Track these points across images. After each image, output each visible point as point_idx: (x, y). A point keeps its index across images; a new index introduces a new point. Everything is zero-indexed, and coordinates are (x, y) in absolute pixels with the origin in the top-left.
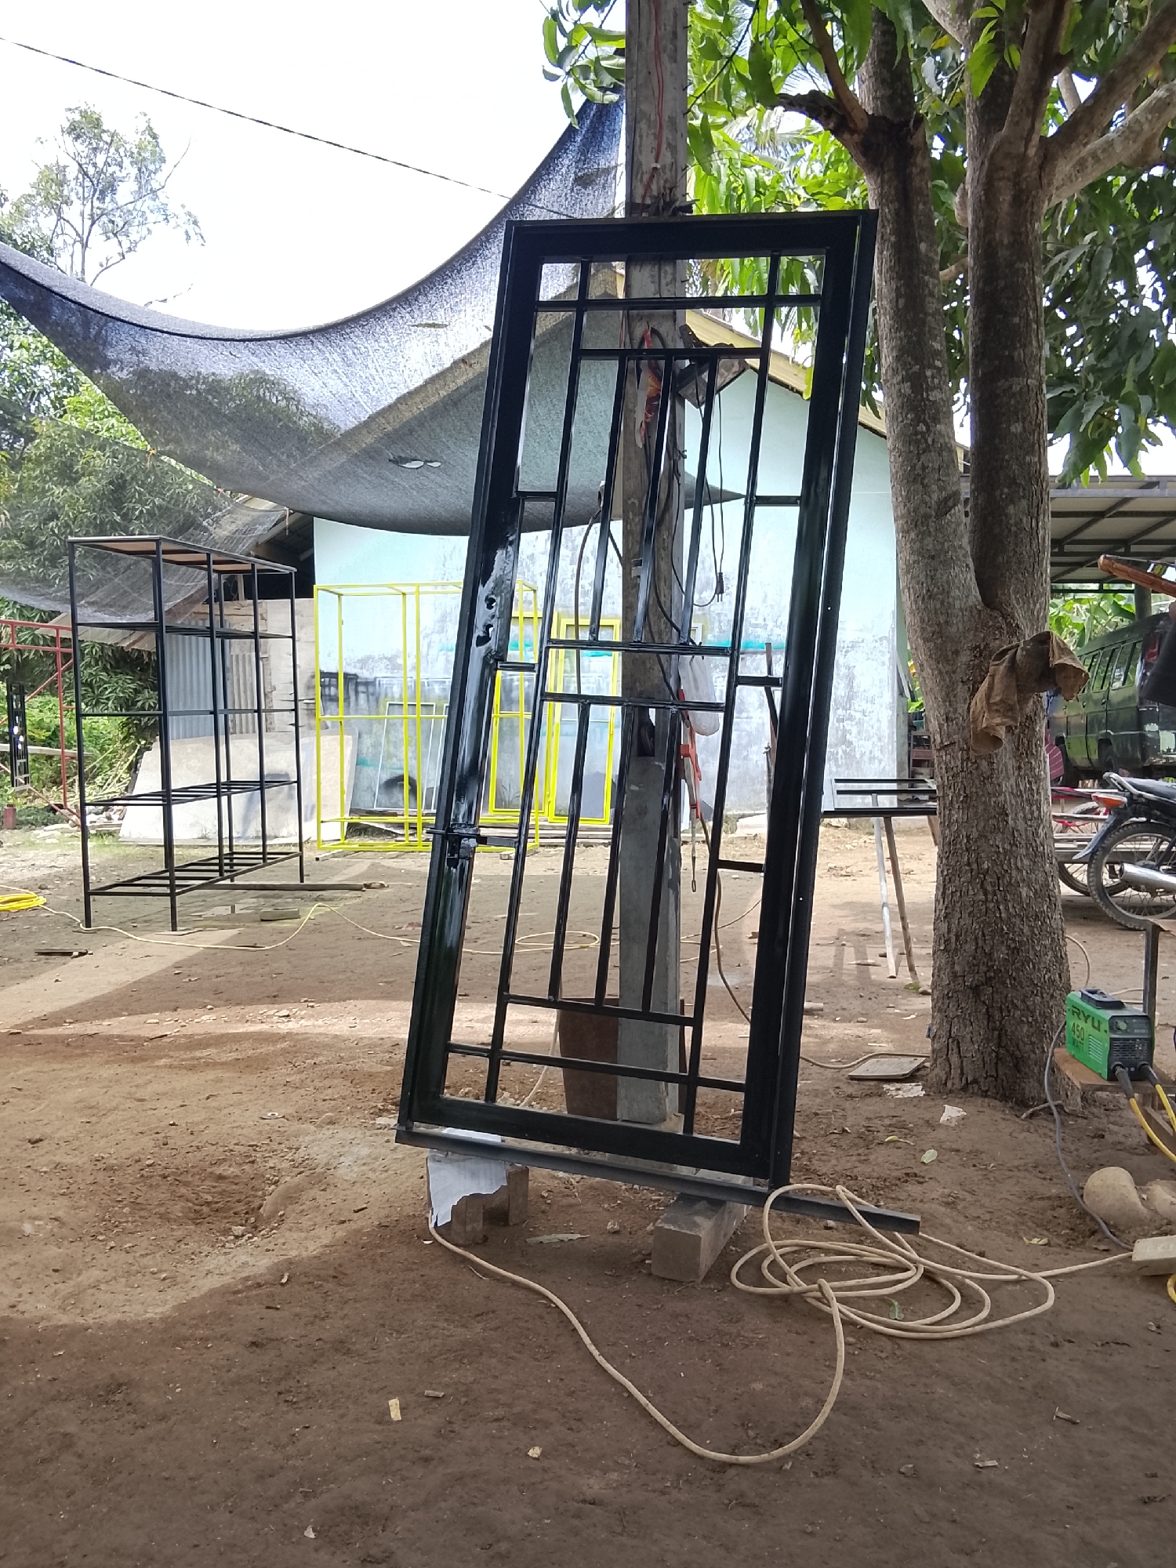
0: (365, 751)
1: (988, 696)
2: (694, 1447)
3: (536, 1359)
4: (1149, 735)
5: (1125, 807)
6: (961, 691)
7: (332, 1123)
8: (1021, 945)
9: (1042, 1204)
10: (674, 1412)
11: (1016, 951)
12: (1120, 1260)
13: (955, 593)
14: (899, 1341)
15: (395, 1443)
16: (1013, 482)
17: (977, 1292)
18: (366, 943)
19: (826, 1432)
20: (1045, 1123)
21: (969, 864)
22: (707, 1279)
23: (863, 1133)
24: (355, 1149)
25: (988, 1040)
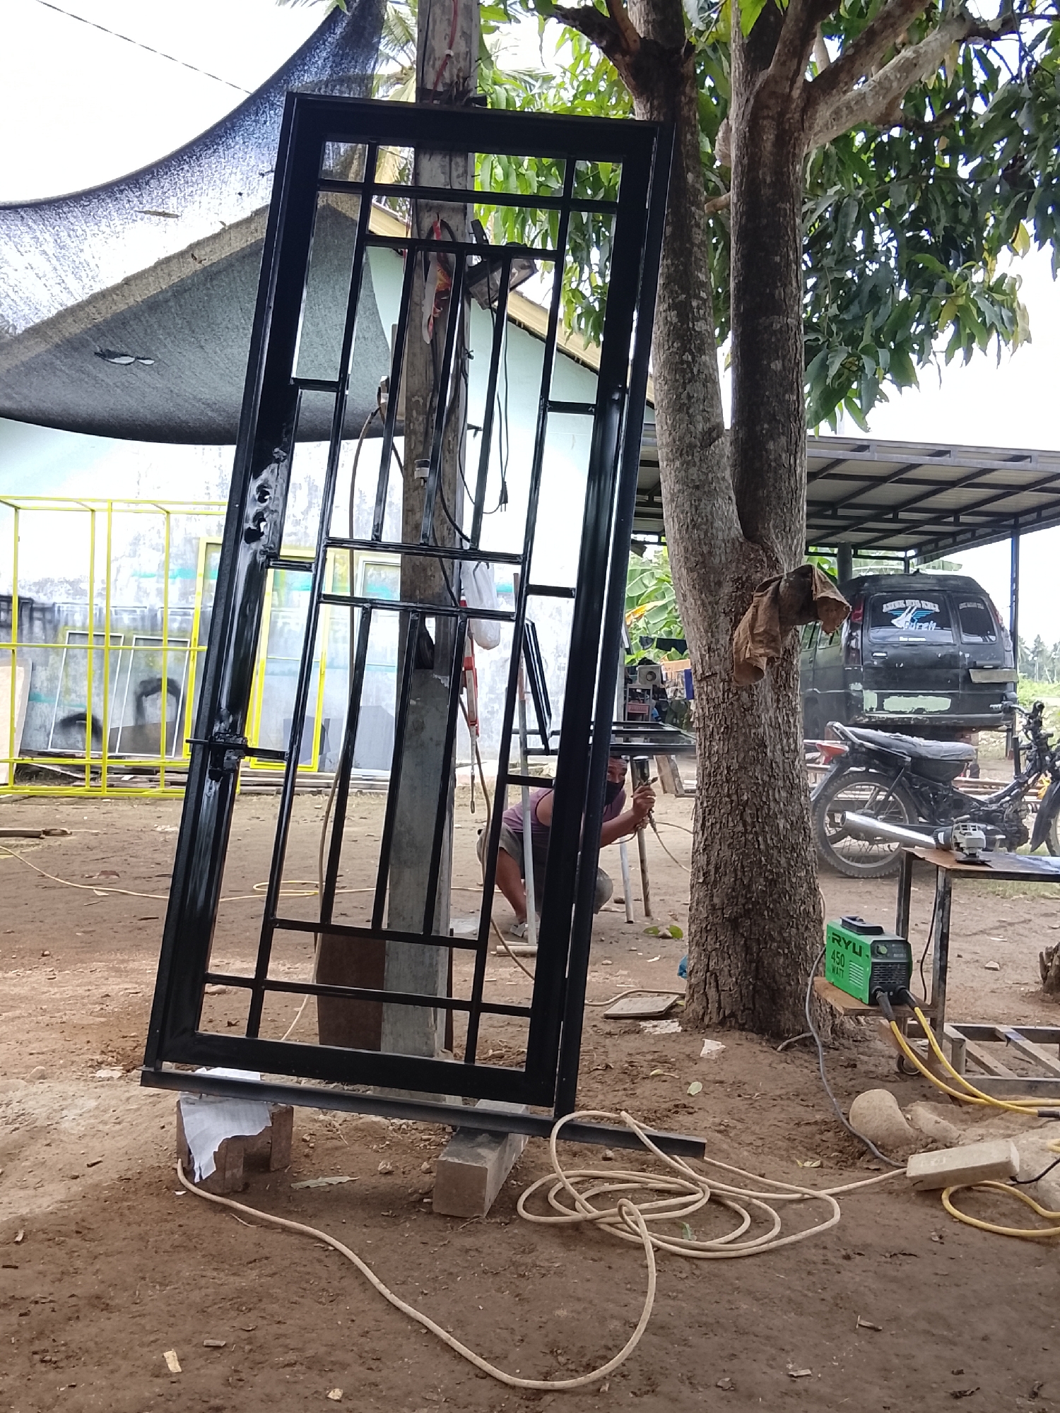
0: (38, 685)
1: (752, 626)
2: (505, 1377)
3: (320, 1303)
4: (854, 694)
5: (847, 757)
6: (723, 622)
7: (43, 1077)
8: (778, 877)
9: (809, 1128)
10: (478, 1345)
11: (772, 883)
12: (893, 1177)
13: (718, 524)
14: (695, 1261)
15: (179, 1395)
16: (773, 419)
17: (766, 1211)
18: (53, 892)
19: (638, 1353)
20: (800, 1054)
21: (729, 796)
22: (491, 1214)
23: (627, 1069)
24: (80, 1102)
25: (746, 973)
